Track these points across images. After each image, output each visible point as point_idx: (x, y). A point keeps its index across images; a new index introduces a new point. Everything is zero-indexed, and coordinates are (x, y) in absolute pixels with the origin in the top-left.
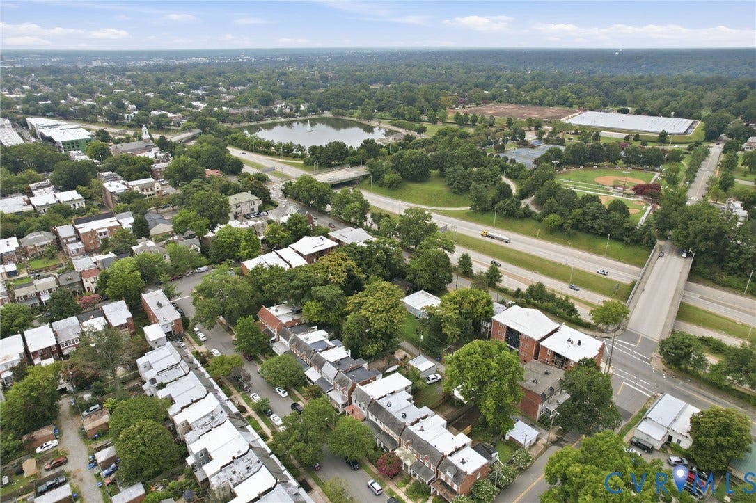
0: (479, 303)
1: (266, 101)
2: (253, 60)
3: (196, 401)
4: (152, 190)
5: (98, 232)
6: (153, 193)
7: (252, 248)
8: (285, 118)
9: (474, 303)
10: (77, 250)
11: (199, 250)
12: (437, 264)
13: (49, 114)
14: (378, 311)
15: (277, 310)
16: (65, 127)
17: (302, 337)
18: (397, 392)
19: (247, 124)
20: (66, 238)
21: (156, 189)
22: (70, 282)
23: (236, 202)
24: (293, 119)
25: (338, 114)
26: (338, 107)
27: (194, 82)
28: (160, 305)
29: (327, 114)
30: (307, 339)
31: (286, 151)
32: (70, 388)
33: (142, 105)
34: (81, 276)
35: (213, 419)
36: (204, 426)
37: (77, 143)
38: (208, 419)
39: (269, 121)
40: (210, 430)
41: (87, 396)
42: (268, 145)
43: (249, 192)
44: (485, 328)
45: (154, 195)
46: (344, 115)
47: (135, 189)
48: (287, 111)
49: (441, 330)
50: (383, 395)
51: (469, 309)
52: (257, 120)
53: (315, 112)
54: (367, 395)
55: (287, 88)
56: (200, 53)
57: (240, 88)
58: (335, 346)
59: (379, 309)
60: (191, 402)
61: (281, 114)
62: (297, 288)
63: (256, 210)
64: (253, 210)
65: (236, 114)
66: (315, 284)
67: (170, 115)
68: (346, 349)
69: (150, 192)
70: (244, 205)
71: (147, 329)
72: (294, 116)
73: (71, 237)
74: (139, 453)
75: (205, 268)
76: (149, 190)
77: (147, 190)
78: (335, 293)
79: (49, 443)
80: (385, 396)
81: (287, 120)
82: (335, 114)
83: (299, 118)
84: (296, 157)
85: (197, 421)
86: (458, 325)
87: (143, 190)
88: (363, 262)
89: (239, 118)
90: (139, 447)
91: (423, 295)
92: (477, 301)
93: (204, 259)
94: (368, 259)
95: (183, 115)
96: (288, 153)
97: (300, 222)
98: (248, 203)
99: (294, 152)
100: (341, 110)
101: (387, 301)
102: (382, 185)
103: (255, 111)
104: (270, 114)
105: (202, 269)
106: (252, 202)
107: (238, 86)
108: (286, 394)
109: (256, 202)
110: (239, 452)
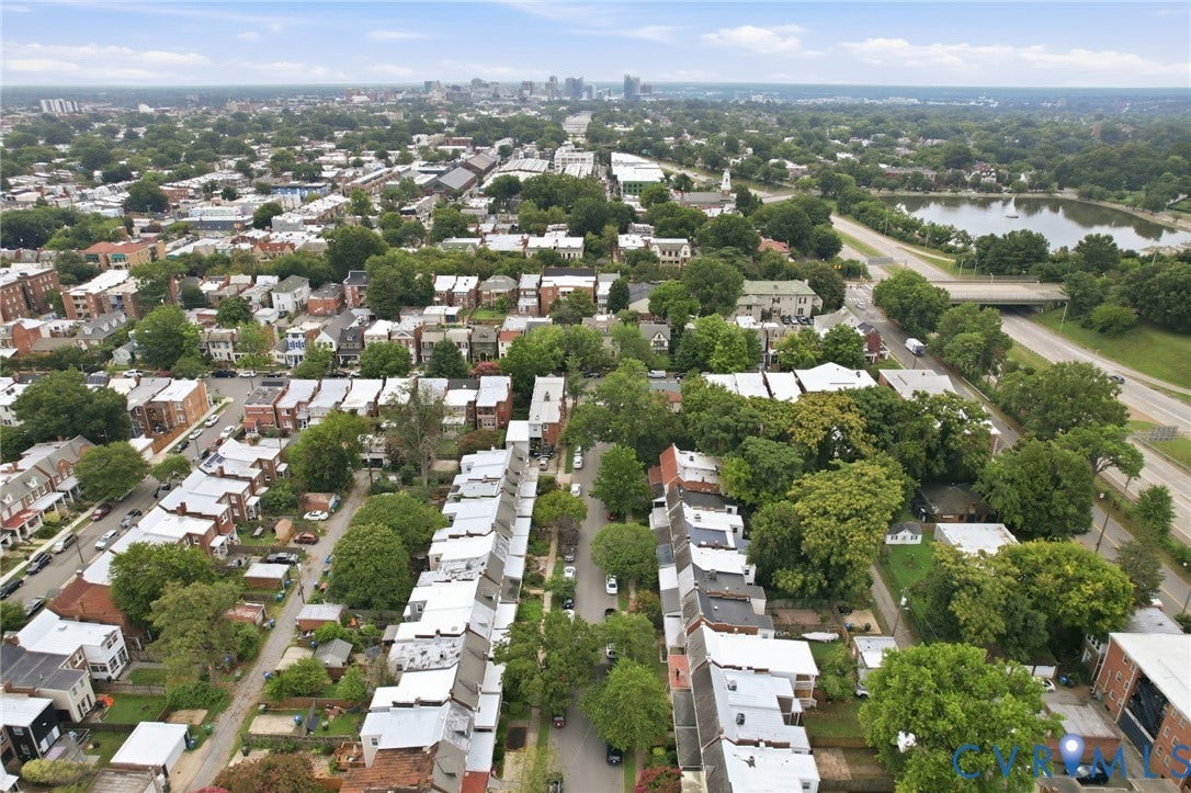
0: (1083, 587)
3: (471, 535)
4: (676, 254)
5: (562, 290)
6: (677, 259)
7: (731, 357)
8: (981, 190)
9: (1068, 581)
10: (527, 307)
11: (666, 344)
12: (1056, 481)
13: (644, 151)
14: (826, 512)
15: (692, 459)
16: (642, 166)
17: (689, 513)
18: (774, 675)
19: (906, 193)
20: (525, 290)
21: (682, 255)
22: (483, 340)
23: (775, 292)
24: (991, 195)
25: (1089, 195)
26: (1095, 181)
27: (866, 126)
28: (547, 398)
29: (1069, 194)
30: (698, 518)
31: (937, 239)
32: (386, 462)
33: (762, 150)
34: (498, 337)
35: (468, 568)
36: (452, 572)
37: (641, 186)
38: (463, 566)
40: (449, 581)
41: (393, 478)
43: (807, 281)
44: (1091, 650)
45: (677, 262)
46: (1101, 198)
47: (653, 249)
48: (989, 180)
49: (948, 602)
50: (738, 665)
51: (1050, 588)
52: (928, 188)
53: (1044, 186)
54: (705, 649)
55: (1024, 147)
57: (936, 142)
58: (735, 549)
59: (829, 509)
60: (465, 533)
61: (976, 185)
62: (726, 429)
63: (807, 313)
64: (801, 311)
65: (894, 175)
66: (755, 432)
67: (790, 165)
68: (749, 562)
69: (673, 258)
70: (787, 299)
71: (513, 424)
72: (999, 190)
73: (532, 290)
74: (347, 563)
75: (663, 373)
76: (673, 254)
77: (670, 254)
78: (783, 459)
79: (318, 512)
80: (740, 669)
81: (983, 195)
82: (1081, 195)
83: (1008, 195)
84: (950, 251)
85: (452, 561)
86: (1008, 613)
87: (664, 253)
88: (886, 427)
89: (893, 181)
90: (350, 555)
91: (999, 533)
92: (1081, 580)
93: (666, 360)
94: (900, 425)
95: (810, 167)
96: (939, 242)
97: (847, 341)
98: (794, 298)
99: (952, 243)
100: (1098, 189)
101: (853, 501)
102: (1088, 325)
103: (931, 174)
104: (955, 182)
105: (657, 373)
106: (801, 298)
107: (933, 138)
108: (614, 591)
109: (810, 300)
110: (454, 629)
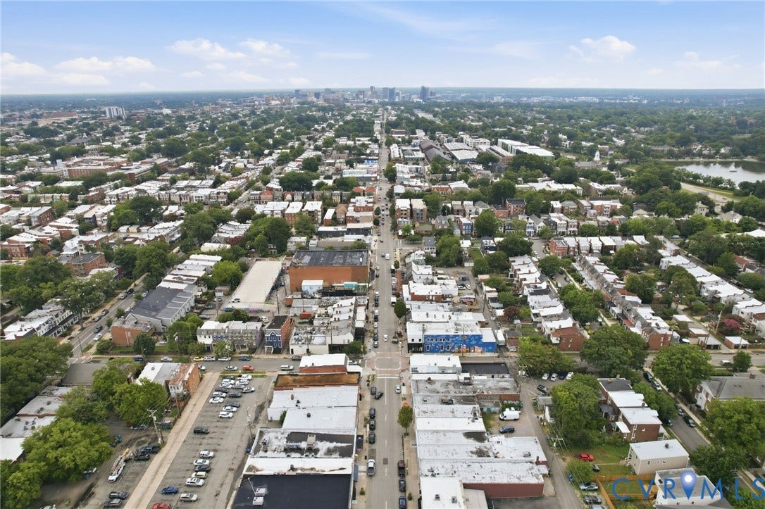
1: (684, 141)
2: (646, 102)
4: (621, 192)
5: (605, 206)
6: (622, 194)
8: (703, 158)
10: (594, 213)
19: (666, 160)
20: (586, 207)
21: (624, 192)
24: (712, 160)
27: (599, 120)
31: (715, 184)
34: (609, 223)
39: (688, 159)
42: (696, 177)
48: (705, 152)
52: (677, 157)
53: (737, 155)
56: (587, 93)
61: (700, 154)
72: (713, 158)
73: (589, 206)
81: (706, 160)
82: (760, 159)
83: (719, 160)
93: (677, 231)
96: (717, 185)
99: (723, 185)
103: (676, 149)
104: (688, 153)
107: (643, 127)
